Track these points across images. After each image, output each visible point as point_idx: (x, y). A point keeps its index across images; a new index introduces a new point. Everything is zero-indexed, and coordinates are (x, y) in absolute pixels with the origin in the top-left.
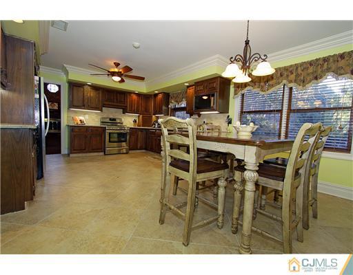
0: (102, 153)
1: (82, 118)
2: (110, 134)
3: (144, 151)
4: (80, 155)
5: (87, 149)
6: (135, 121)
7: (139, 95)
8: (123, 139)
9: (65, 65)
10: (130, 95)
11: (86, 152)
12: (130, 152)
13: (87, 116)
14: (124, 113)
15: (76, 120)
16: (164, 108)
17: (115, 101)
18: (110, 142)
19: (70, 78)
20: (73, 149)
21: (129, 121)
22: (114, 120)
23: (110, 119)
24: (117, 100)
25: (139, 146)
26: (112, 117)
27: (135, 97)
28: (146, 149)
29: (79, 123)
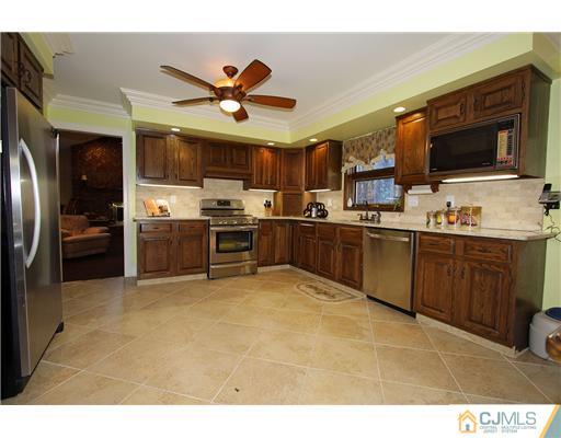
0: (204, 276)
1: (162, 202)
2: (218, 234)
3: (288, 266)
4: (158, 281)
5: (172, 270)
6: (268, 205)
7: (275, 150)
8: (244, 245)
9: (123, 90)
10: (258, 151)
11: (171, 276)
12: (260, 270)
13: (174, 199)
14: (245, 188)
15: (151, 207)
16: (331, 174)
17: (228, 162)
18: (218, 251)
19: (134, 118)
20: (144, 270)
21: (256, 204)
22: (227, 203)
23: (219, 202)
24: (232, 160)
25: (277, 257)
26: (221, 197)
27: (267, 154)
28: (291, 263)
29: (157, 212)
